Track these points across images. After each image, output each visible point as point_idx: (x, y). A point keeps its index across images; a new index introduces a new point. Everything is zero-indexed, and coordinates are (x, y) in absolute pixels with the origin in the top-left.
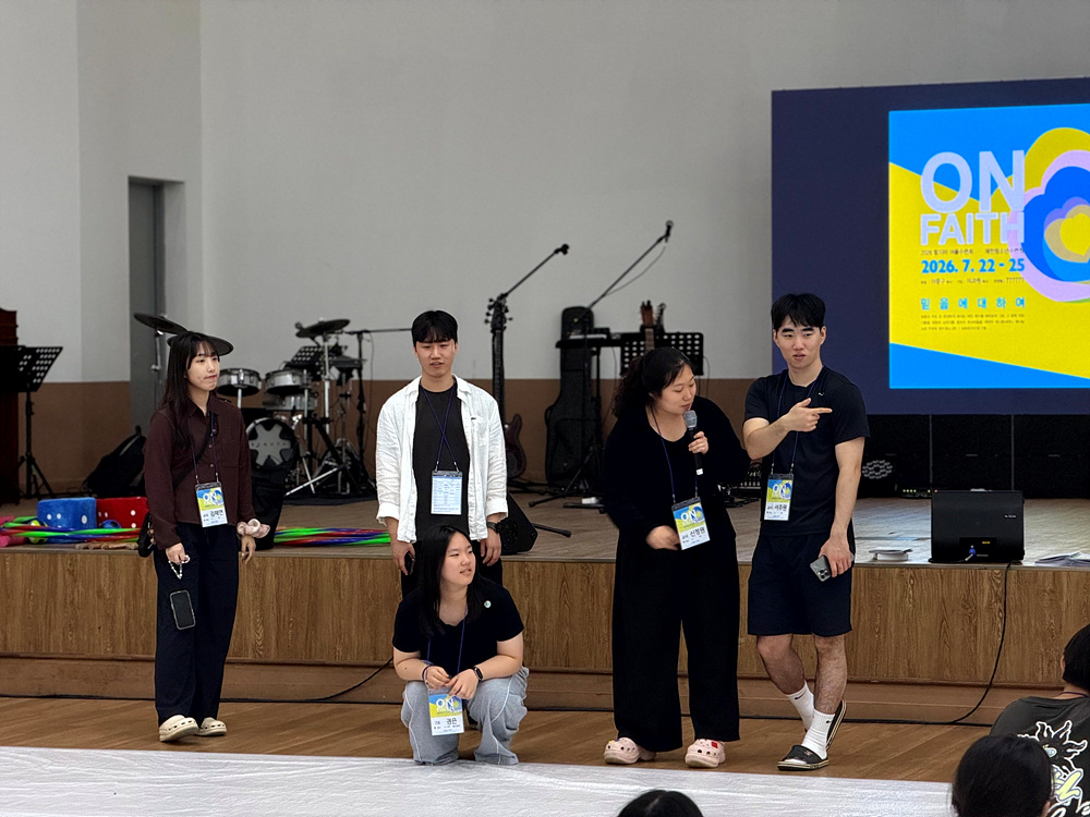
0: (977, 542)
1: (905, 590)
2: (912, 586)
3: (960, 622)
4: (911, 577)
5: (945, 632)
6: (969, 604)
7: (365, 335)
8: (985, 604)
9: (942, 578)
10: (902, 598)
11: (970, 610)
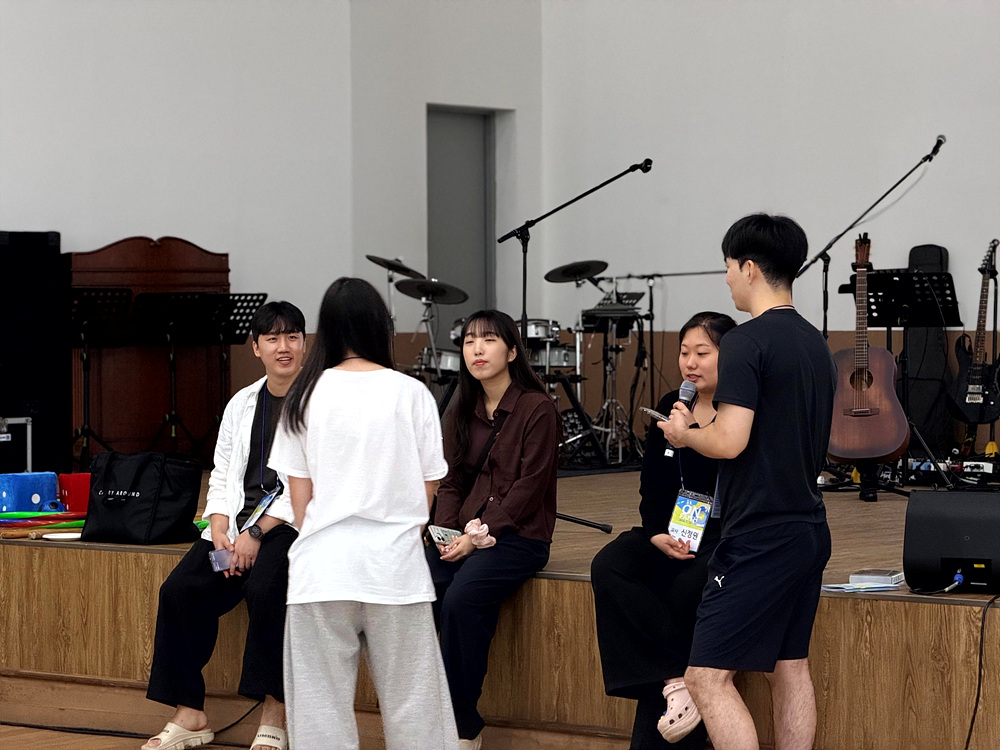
0: (966, 565)
1: (860, 631)
2: (869, 624)
3: (930, 680)
4: (868, 613)
5: (911, 693)
6: (940, 653)
7: (657, 279)
8: (961, 656)
9: (906, 615)
10: (856, 640)
11: (942, 664)
